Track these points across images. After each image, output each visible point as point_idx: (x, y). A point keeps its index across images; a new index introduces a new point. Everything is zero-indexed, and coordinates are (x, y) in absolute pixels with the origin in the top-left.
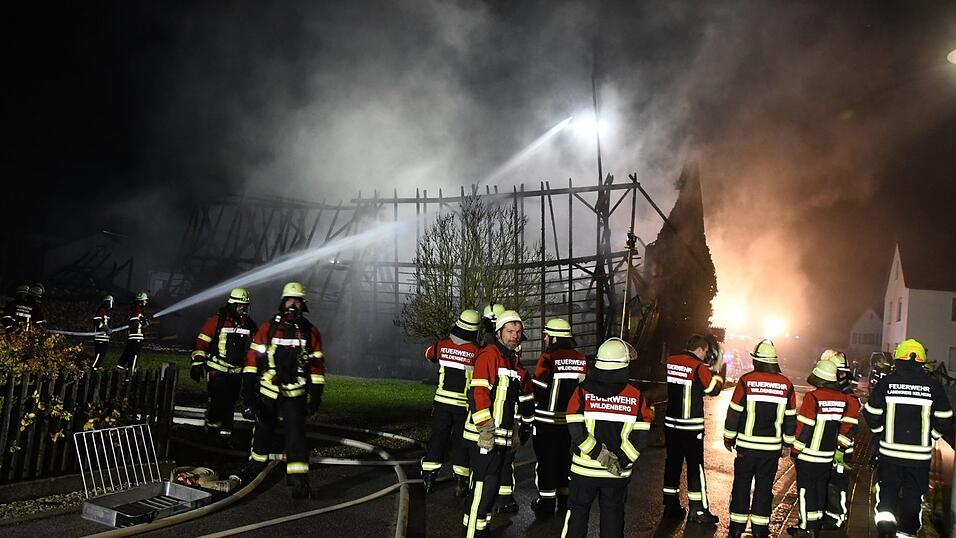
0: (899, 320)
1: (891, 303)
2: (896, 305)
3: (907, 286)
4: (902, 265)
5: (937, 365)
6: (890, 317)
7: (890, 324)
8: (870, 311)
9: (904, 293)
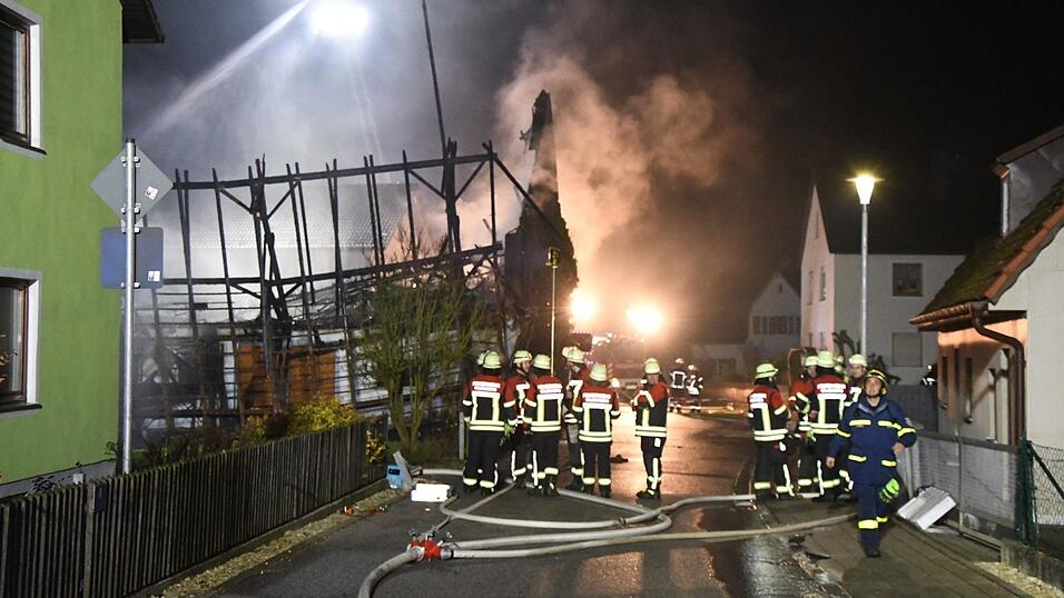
0: (824, 299)
1: (811, 272)
2: (817, 278)
3: (832, 250)
4: (824, 218)
5: (876, 358)
6: (811, 296)
7: (810, 303)
8: (779, 280)
9: (828, 261)
